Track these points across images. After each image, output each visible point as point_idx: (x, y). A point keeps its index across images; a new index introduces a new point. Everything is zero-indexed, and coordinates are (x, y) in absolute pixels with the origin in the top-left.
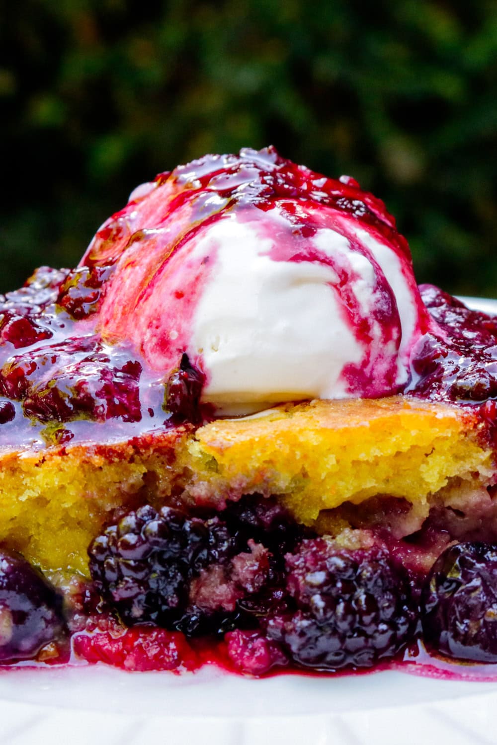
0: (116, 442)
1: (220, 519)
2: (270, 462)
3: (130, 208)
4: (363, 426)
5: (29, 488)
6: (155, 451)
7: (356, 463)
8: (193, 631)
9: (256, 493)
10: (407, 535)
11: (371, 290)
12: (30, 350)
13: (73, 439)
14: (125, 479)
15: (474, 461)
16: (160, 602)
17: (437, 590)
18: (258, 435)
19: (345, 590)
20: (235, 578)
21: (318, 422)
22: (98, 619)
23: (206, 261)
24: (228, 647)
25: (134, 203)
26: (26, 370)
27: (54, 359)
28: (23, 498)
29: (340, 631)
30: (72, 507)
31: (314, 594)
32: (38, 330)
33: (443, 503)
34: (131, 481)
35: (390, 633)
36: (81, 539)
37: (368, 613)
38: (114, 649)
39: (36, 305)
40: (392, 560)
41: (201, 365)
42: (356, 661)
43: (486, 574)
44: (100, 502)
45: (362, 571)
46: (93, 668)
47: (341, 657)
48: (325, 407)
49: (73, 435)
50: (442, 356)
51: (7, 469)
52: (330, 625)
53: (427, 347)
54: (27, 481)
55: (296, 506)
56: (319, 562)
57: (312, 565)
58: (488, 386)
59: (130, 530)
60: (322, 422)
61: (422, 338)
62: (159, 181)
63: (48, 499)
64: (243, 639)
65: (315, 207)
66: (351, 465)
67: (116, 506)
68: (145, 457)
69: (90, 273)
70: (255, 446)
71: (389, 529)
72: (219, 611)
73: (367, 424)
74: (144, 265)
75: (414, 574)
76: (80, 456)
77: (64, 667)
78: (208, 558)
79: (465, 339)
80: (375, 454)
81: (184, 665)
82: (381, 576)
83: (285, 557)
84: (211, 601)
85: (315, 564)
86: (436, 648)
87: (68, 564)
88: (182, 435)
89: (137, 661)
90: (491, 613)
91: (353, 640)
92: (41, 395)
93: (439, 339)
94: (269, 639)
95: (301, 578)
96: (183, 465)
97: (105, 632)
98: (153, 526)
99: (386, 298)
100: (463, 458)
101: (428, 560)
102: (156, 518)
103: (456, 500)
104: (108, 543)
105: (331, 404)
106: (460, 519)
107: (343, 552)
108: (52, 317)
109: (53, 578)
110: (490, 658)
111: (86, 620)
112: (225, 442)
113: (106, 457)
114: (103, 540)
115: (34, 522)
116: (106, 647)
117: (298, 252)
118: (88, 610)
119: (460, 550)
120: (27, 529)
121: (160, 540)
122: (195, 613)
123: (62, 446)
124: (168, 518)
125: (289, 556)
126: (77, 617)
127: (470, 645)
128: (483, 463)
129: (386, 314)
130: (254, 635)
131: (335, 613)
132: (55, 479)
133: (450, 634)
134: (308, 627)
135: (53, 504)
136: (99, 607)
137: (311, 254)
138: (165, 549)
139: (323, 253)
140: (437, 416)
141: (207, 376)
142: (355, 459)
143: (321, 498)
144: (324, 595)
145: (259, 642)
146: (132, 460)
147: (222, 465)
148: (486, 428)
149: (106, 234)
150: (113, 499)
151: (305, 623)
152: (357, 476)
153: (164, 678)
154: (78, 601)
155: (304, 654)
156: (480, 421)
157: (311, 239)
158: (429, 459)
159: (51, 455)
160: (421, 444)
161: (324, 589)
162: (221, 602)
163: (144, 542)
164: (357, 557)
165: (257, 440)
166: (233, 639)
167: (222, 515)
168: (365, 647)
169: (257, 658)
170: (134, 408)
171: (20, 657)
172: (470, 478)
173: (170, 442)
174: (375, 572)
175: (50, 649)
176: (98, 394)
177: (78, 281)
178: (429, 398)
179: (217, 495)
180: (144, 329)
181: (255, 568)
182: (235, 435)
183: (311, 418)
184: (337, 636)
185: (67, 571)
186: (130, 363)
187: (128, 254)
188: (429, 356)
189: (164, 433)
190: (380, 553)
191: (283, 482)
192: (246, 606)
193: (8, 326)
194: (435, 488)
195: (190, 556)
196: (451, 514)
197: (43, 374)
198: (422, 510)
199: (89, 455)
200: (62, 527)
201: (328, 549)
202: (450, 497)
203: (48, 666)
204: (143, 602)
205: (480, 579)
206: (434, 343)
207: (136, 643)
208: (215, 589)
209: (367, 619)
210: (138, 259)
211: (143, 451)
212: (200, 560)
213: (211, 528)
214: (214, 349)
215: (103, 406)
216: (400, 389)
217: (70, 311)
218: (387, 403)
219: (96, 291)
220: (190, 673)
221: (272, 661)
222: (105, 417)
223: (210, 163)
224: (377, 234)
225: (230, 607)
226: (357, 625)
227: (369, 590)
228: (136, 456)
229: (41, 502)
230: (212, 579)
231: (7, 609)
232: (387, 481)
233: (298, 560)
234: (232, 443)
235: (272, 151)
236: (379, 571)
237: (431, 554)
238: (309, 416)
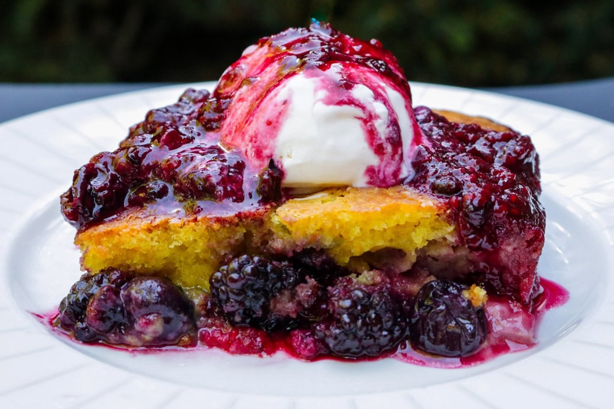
0: (228, 216)
1: (289, 262)
2: (321, 230)
3: (243, 61)
4: (376, 211)
5: (175, 240)
6: (251, 220)
7: (372, 231)
8: (272, 329)
9: (311, 248)
10: (402, 271)
11: (386, 126)
12: (179, 152)
13: (201, 212)
14: (232, 236)
15: (443, 231)
16: (251, 313)
17: (419, 310)
18: (314, 214)
19: (362, 311)
20: (297, 299)
21: (350, 206)
22: (215, 320)
23: (285, 102)
24: (292, 341)
25: (245, 58)
26: (175, 165)
27: (192, 159)
28: (172, 246)
29: (359, 336)
30: (201, 252)
31: (344, 314)
32: (183, 137)
33: (425, 253)
34: (237, 238)
35: (389, 337)
36: (206, 270)
37: (376, 325)
38: (224, 340)
39: (185, 114)
40: (392, 292)
41: (282, 167)
42: (368, 352)
43: (449, 302)
44: (218, 249)
45: (373, 300)
46: (211, 350)
47: (360, 349)
48: (355, 193)
49: (202, 209)
50: (428, 162)
51: (162, 228)
52: (353, 333)
53: (419, 153)
54: (174, 236)
55: (335, 255)
56: (347, 293)
57: (343, 295)
58: (454, 186)
59: (234, 271)
60: (352, 207)
61: (416, 148)
62: (260, 44)
63: (187, 246)
64: (302, 336)
65: (353, 66)
66: (369, 232)
67: (227, 252)
68: (245, 223)
69: (217, 103)
70: (311, 220)
71: (392, 268)
72: (288, 318)
73: (379, 209)
74: (249, 101)
75: (406, 297)
76: (206, 223)
77: (193, 350)
78: (281, 286)
79: (443, 148)
80: (384, 227)
81: (265, 352)
82: (385, 303)
83: (327, 288)
84: (283, 312)
85: (345, 295)
86: (418, 345)
87: (199, 285)
88: (269, 210)
89: (237, 349)
90: (450, 326)
91: (366, 341)
92: (184, 181)
93: (427, 149)
94: (316, 337)
95: (336, 303)
96: (268, 228)
97: (219, 329)
98: (248, 269)
99: (395, 130)
100: (437, 229)
101: (415, 288)
102: (250, 264)
103: (433, 252)
104: (221, 277)
105: (359, 191)
106: (435, 263)
107: (362, 287)
108: (193, 128)
109: (189, 293)
110: (449, 353)
111: (208, 320)
112: (293, 218)
113: (221, 224)
114: (219, 275)
115: (178, 260)
116: (219, 338)
117: (341, 99)
118: (209, 314)
119: (433, 286)
120: (175, 264)
121: (252, 278)
122: (273, 318)
123: (195, 216)
124: (257, 264)
125: (330, 288)
126: (202, 318)
127: (438, 344)
128: (449, 233)
129: (395, 140)
130: (307, 334)
131: (356, 326)
132: (191, 236)
133: (426, 338)
134: (340, 333)
135: (190, 250)
136: (216, 312)
137: (349, 100)
138: (255, 283)
139: (357, 100)
140: (422, 205)
141: (285, 172)
142: (372, 228)
143: (351, 251)
144: (349, 315)
145: (310, 339)
146: (237, 225)
147: (292, 231)
148: (451, 212)
149: (228, 77)
150: (225, 248)
151: (338, 331)
152: (372, 239)
153: (253, 359)
154: (203, 309)
155: (337, 348)
156: (448, 208)
157: (350, 91)
158: (417, 229)
159: (189, 221)
160: (411, 221)
161: (350, 311)
162: (289, 312)
163: (243, 279)
164: (371, 291)
165: (312, 217)
166: (295, 335)
167: (290, 260)
168: (374, 345)
169: (308, 350)
170: (240, 193)
171: (167, 343)
172: (441, 240)
173: (261, 215)
174: (381, 300)
175: (186, 339)
176: (218, 184)
177: (209, 108)
178: (418, 189)
179: (288, 247)
180: (248, 142)
181: (309, 293)
182: (299, 214)
183: (346, 202)
184: (356, 339)
185: (198, 289)
186: (238, 162)
187: (240, 93)
188: (421, 161)
189: (258, 210)
190: (385, 288)
191: (328, 242)
192: (304, 314)
193: (165, 135)
194: (420, 246)
195: (270, 286)
196: (430, 259)
197: (185, 168)
198: (413, 257)
199: (211, 223)
200: (195, 263)
201: (353, 284)
202: (429, 250)
203: (184, 349)
204: (241, 314)
205: (444, 305)
206: (424, 152)
207: (237, 337)
208: (285, 305)
209: (375, 329)
210: (246, 97)
211: (244, 220)
212: (276, 288)
213: (284, 268)
214: (289, 156)
215: (220, 191)
216: (402, 182)
217: (204, 126)
218: (392, 192)
219: (220, 115)
220: (269, 356)
221: (318, 352)
222: (222, 198)
223: (291, 35)
224: (391, 83)
225: (294, 316)
226: (369, 332)
227: (377, 311)
228: (240, 223)
229: (183, 248)
230: (284, 299)
231: (160, 316)
232: (392, 240)
233: (335, 291)
234: (297, 219)
235: (329, 27)
236: (383, 300)
237: (417, 284)
238: (344, 200)
